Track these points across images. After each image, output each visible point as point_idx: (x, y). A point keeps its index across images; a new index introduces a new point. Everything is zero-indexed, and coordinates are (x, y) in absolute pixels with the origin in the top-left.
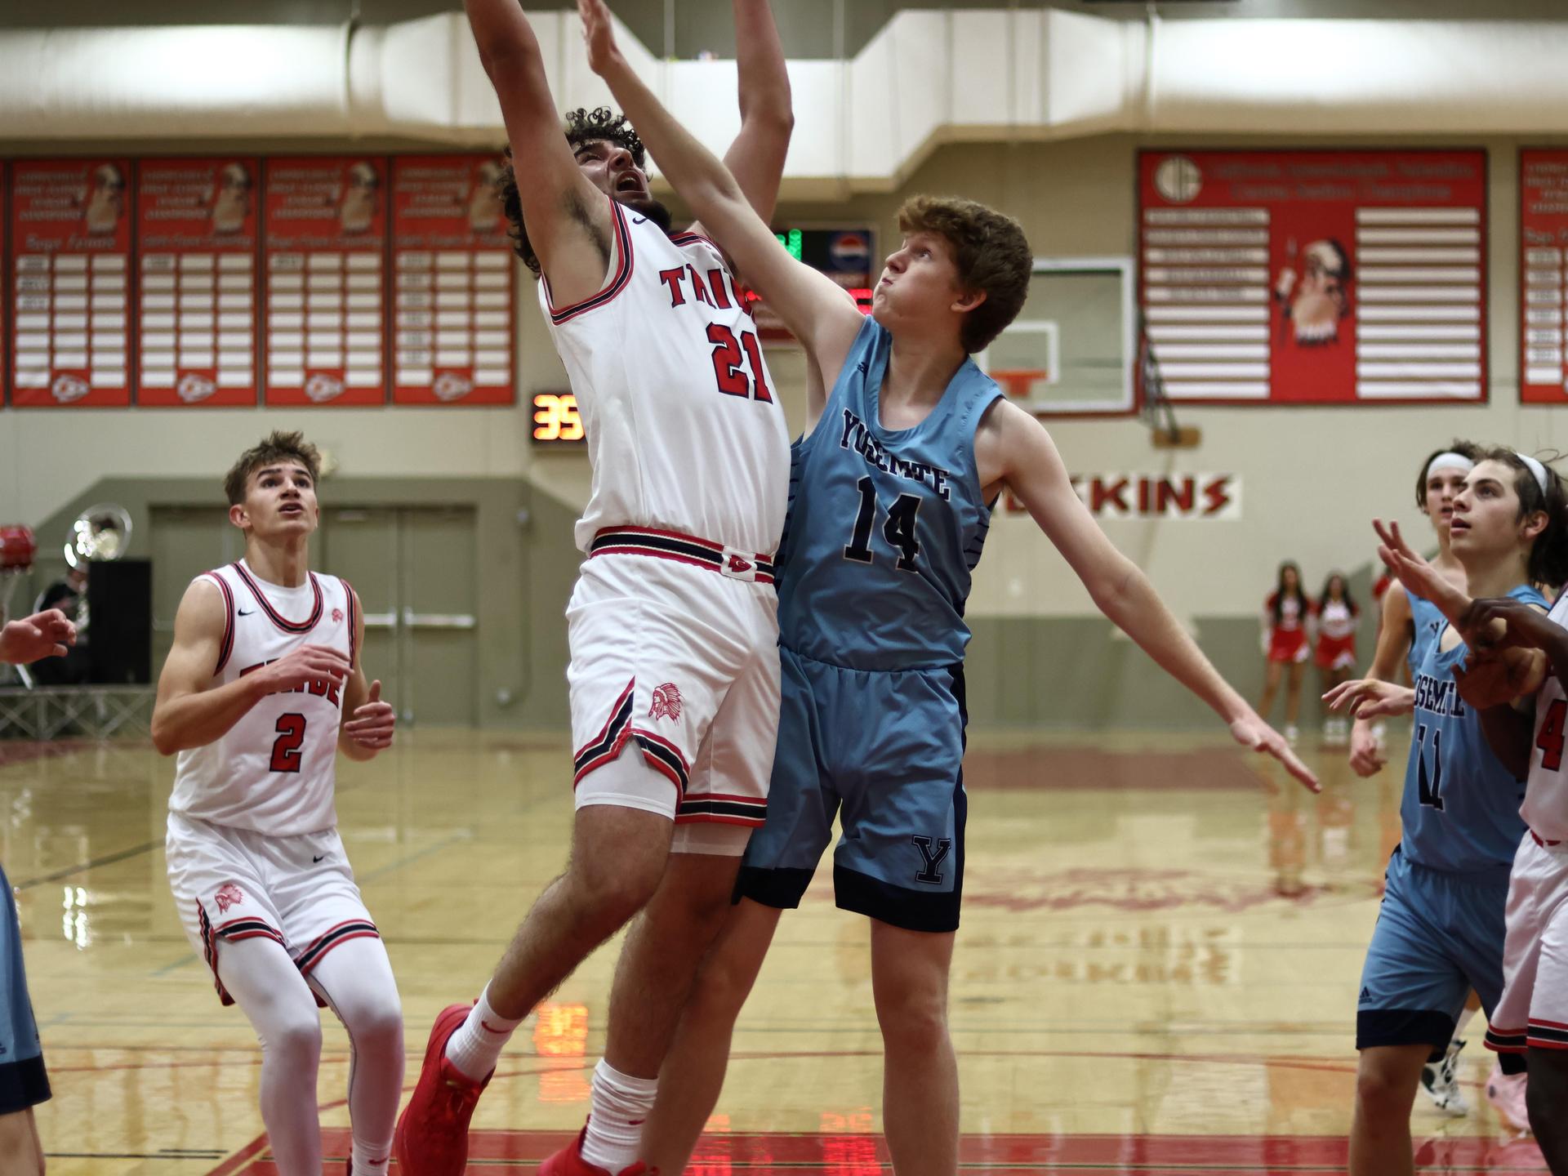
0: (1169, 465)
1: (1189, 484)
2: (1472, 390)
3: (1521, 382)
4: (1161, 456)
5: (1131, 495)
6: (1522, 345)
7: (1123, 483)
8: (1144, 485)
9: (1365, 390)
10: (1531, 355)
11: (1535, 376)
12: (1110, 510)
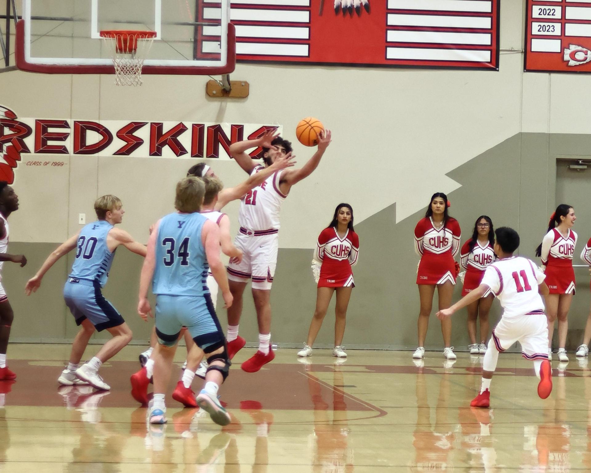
0: (221, 113)
1: (238, 131)
2: (485, 56)
3: (526, 50)
4: (215, 105)
5: (185, 140)
6: (528, 20)
7: (180, 129)
8: (198, 130)
9: (393, 53)
10: (535, 28)
11: (537, 46)
12: (167, 150)
